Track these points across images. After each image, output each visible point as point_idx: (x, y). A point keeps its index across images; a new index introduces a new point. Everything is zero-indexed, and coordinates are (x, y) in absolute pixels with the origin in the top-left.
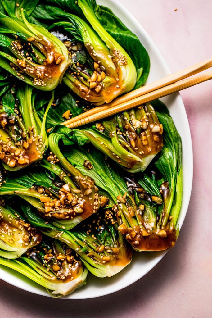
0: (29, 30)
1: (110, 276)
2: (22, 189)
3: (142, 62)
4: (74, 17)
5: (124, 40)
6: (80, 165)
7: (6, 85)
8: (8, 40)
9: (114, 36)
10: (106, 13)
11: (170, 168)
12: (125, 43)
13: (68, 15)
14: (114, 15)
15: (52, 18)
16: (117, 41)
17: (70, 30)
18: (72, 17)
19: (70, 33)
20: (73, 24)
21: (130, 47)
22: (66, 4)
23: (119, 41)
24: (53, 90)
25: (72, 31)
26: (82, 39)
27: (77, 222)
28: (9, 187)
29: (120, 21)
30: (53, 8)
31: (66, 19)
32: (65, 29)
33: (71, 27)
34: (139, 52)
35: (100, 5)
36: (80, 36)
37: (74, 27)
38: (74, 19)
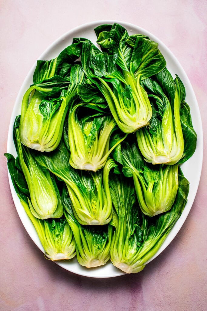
0: (137, 88)
1: (86, 267)
2: (70, 181)
3: (188, 150)
4: (167, 99)
5: (188, 132)
6: (113, 189)
7: (101, 113)
8: (120, 86)
9: (182, 126)
10: (185, 109)
11: (163, 225)
12: (187, 134)
13: (164, 95)
14: (190, 113)
15: (153, 91)
16: (183, 130)
17: (159, 105)
18: (165, 98)
19: (158, 106)
20: (163, 102)
21: (188, 138)
22: (167, 88)
23: (184, 131)
24: (127, 134)
25: (160, 106)
26: (163, 116)
27: (89, 223)
28: (64, 174)
29: (191, 119)
30: (157, 86)
31: (161, 97)
32: (157, 102)
33: (160, 103)
34: (191, 144)
35: (186, 102)
36: (163, 113)
37: (163, 105)
38: (166, 100)
